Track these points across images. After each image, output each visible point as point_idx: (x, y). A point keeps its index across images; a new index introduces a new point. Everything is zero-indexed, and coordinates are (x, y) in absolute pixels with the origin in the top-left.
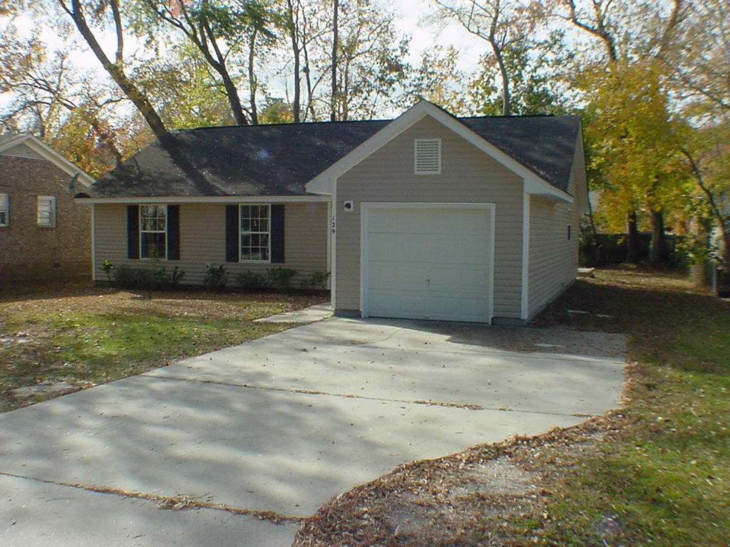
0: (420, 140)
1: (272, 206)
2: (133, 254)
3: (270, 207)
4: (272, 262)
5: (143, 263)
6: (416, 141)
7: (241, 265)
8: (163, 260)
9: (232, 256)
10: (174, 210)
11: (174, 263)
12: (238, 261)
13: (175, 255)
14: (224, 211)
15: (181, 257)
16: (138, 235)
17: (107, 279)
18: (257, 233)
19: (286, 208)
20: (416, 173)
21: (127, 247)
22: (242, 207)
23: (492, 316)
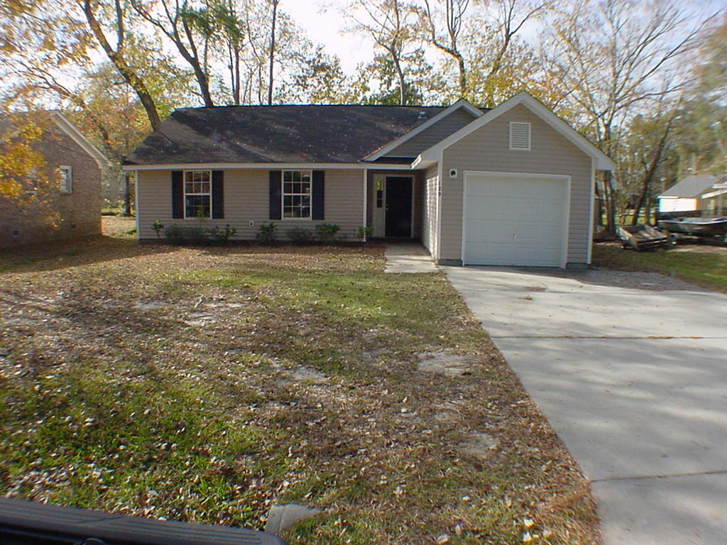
0: (514, 123)
1: (313, 172)
2: (177, 213)
4: (313, 219)
5: (188, 222)
6: (511, 123)
7: (284, 222)
8: (209, 219)
9: (275, 214)
10: (218, 175)
11: (218, 222)
12: (280, 219)
13: (219, 214)
14: (267, 177)
15: (225, 216)
16: (182, 197)
17: (156, 237)
18: (299, 194)
20: (511, 148)
21: (171, 209)
22: (285, 172)
23: (566, 262)
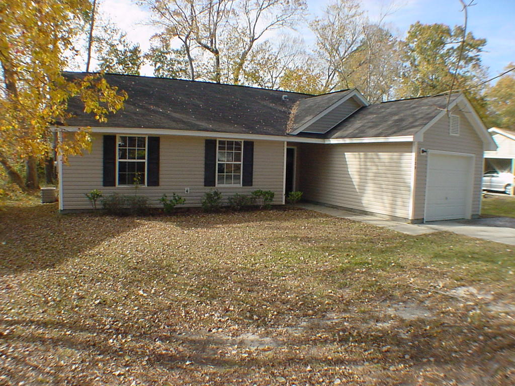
1: (244, 142)
2: (108, 181)
3: (243, 142)
4: (243, 185)
7: (218, 188)
8: (143, 186)
10: (155, 142)
11: (154, 190)
12: (215, 185)
13: (154, 181)
14: (203, 145)
15: (159, 184)
16: (115, 163)
18: (231, 163)
19: (255, 143)
20: (451, 134)
21: (101, 176)
22: (219, 141)
23: (471, 214)
